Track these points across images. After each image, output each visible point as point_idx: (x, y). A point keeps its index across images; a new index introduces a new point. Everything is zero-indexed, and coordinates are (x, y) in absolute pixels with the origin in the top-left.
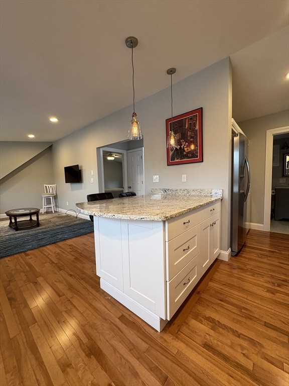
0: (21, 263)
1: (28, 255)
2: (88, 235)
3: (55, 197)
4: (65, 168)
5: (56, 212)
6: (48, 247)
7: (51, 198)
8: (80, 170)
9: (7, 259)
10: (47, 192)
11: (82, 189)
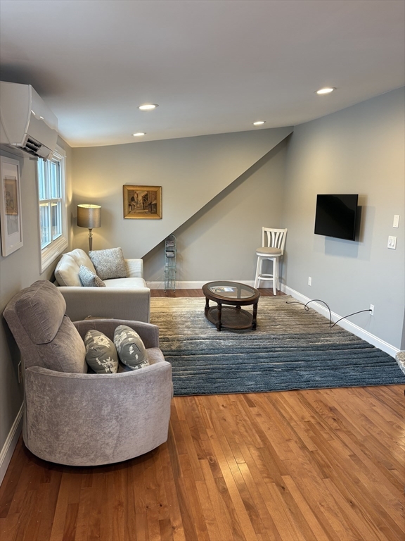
0: (245, 420)
1: (251, 404)
2: (370, 389)
3: (282, 259)
4: (319, 196)
5: (279, 292)
6: (285, 394)
7: (274, 260)
8: (361, 207)
9: (219, 399)
10: (266, 245)
11: (355, 256)
